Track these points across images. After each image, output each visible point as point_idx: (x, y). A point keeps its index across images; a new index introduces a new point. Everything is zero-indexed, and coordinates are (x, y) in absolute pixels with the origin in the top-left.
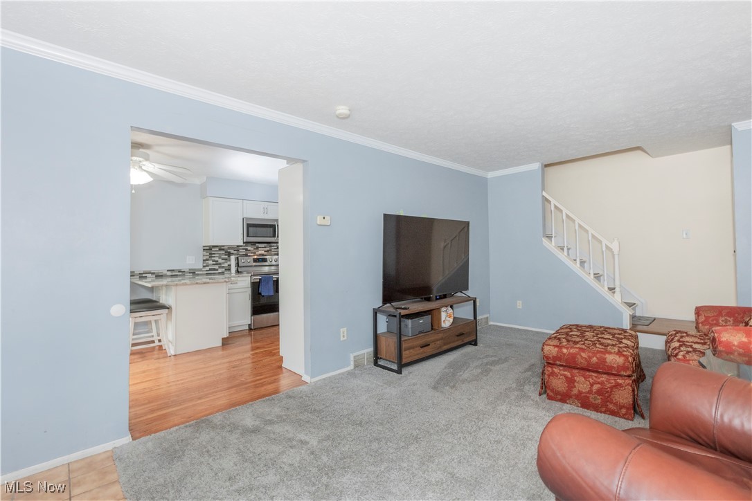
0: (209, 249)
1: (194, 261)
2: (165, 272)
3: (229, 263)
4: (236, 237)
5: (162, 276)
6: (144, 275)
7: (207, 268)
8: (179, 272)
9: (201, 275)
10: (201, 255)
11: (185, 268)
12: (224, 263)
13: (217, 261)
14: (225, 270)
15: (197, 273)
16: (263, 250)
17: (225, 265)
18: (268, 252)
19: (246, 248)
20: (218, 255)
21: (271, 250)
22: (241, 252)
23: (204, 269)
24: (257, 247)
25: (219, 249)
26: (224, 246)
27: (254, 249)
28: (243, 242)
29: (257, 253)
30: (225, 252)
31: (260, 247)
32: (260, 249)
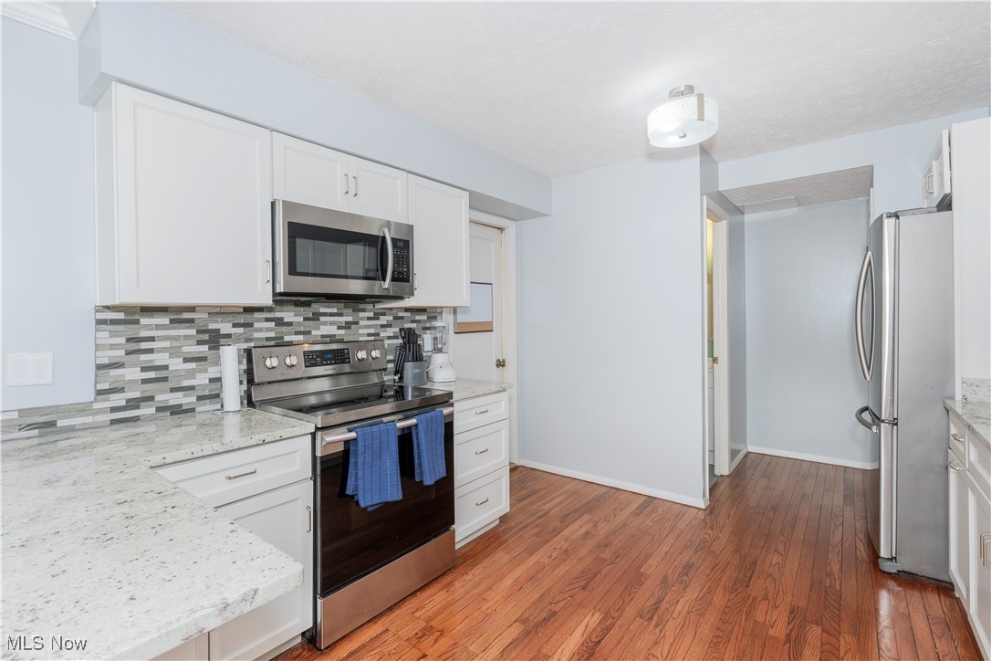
0: (126, 320)
3: (212, 372)
4: (243, 275)
7: (118, 400)
12: (191, 373)
13: (166, 367)
14: (200, 398)
15: (60, 423)
16: (332, 323)
17: (201, 380)
18: (350, 328)
19: (278, 315)
20: (167, 344)
21: (357, 323)
22: (260, 330)
23: (96, 406)
24: (315, 311)
25: (172, 321)
26: (192, 309)
27: (305, 319)
28: (275, 294)
29: (314, 333)
30: (199, 332)
31: (325, 314)
32: (322, 319)
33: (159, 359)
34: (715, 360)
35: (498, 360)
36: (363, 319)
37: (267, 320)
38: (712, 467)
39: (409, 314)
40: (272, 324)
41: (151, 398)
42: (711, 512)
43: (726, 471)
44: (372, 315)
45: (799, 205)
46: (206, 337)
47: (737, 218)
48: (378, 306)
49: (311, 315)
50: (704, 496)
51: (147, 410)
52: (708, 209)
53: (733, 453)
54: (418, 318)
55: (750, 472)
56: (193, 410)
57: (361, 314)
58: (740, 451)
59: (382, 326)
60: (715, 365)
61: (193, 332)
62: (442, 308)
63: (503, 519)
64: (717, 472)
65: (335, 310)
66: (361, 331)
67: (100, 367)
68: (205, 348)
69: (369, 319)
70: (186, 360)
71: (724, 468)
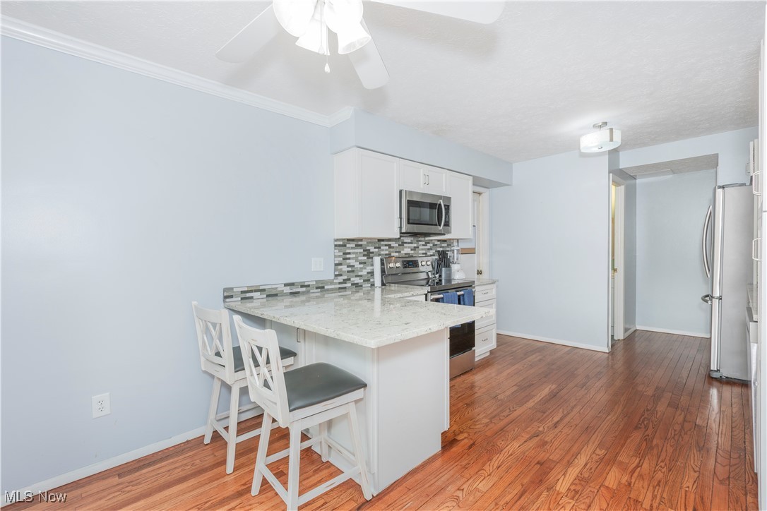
0: (342, 244)
1: (321, 267)
2: (281, 288)
3: (369, 269)
4: (390, 224)
5: (276, 295)
6: (248, 295)
7: (340, 279)
8: (302, 286)
9: (332, 290)
10: (332, 255)
11: (310, 279)
12: (361, 269)
13: (353, 266)
14: (364, 281)
15: (326, 287)
16: (409, 247)
17: (364, 273)
18: (416, 250)
20: (354, 256)
21: (418, 247)
22: (383, 250)
23: (335, 281)
25: (356, 245)
26: (361, 240)
28: (401, 233)
29: (402, 252)
30: (364, 251)
31: (406, 243)
32: (405, 245)
33: (352, 262)
34: (614, 270)
35: (478, 271)
37: (386, 245)
38: (612, 336)
39: (439, 243)
41: (349, 279)
42: (612, 354)
43: (622, 338)
44: (424, 243)
45: (674, 173)
46: (366, 253)
47: (632, 182)
48: (427, 239)
49: (401, 244)
50: (608, 346)
51: (348, 285)
52: (613, 181)
53: (626, 330)
54: (443, 245)
55: (637, 339)
56: (361, 286)
57: (420, 243)
58: (629, 329)
59: (428, 249)
60: (615, 273)
61: (362, 250)
62: (453, 239)
63: (491, 352)
64: (616, 338)
65: (410, 241)
66: (420, 252)
67: (336, 265)
68: (365, 258)
69: (423, 245)
70: (360, 263)
71: (620, 335)
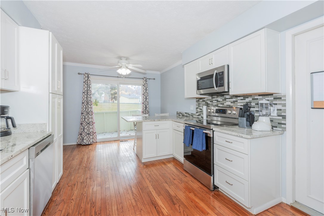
0: (198, 100)
1: (193, 109)
2: (184, 114)
8: (188, 114)
10: (195, 104)
11: (190, 112)
15: (194, 116)
18: (235, 103)
19: (217, 99)
20: (202, 105)
22: (214, 103)
23: (196, 114)
24: (225, 98)
27: (223, 100)
30: (206, 103)
36: (239, 100)
40: (216, 101)
46: (206, 104)
49: (224, 99)
61: (205, 103)
67: (196, 108)
